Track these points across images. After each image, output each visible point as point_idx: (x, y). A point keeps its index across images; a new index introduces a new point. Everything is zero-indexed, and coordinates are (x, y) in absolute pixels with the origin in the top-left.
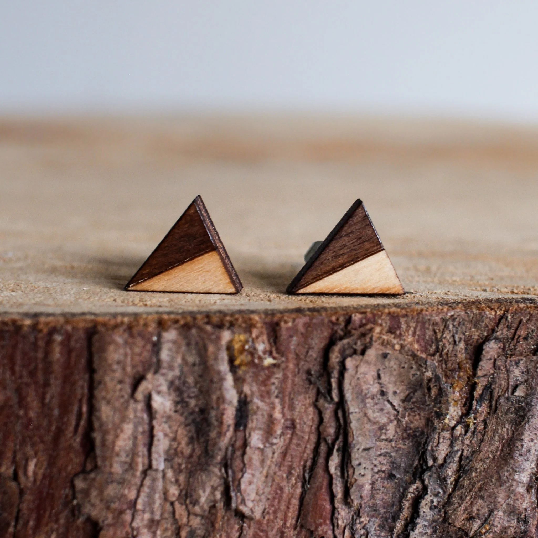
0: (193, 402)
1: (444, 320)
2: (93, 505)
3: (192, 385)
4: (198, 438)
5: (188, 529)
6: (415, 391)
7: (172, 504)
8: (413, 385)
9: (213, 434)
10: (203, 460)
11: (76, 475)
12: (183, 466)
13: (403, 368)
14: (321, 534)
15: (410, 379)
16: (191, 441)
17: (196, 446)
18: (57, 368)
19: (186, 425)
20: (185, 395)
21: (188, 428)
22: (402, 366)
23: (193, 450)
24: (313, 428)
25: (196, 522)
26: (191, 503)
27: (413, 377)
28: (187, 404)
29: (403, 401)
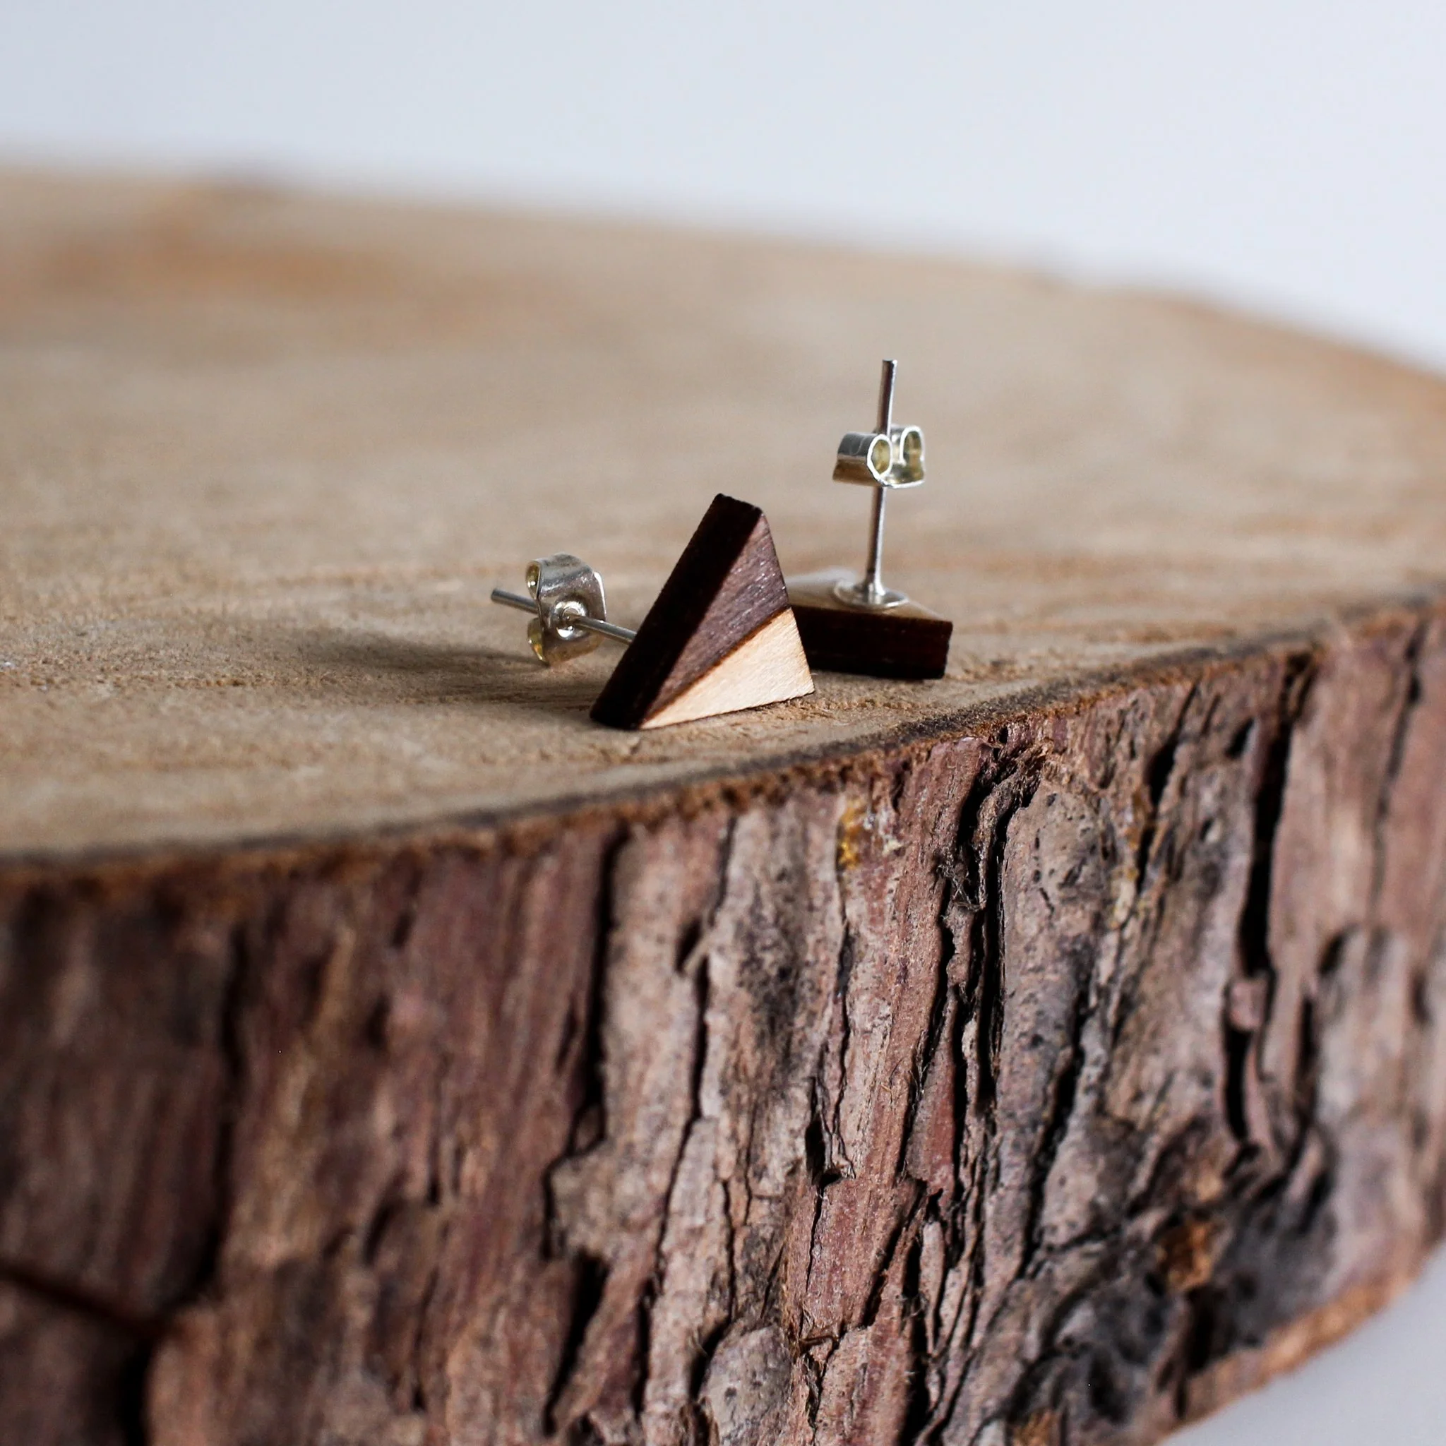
0: (768, 958)
1: (1122, 713)
2: (593, 1224)
3: (770, 920)
4: (773, 1033)
5: (746, 1231)
6: (1083, 862)
7: (726, 1184)
8: (1078, 851)
9: (800, 1021)
10: (779, 1078)
11: (554, 1165)
12: (745, 1099)
13: (1070, 819)
14: (939, 1185)
15: (1076, 840)
16: (760, 1041)
17: (767, 1052)
18: (534, 931)
19: (755, 1010)
20: (758, 945)
21: (757, 1015)
22: (1069, 816)
23: (764, 1059)
24: (932, 969)
25: (761, 1211)
26: (755, 1174)
27: (1081, 836)
28: (759, 962)
29: (1062, 886)
